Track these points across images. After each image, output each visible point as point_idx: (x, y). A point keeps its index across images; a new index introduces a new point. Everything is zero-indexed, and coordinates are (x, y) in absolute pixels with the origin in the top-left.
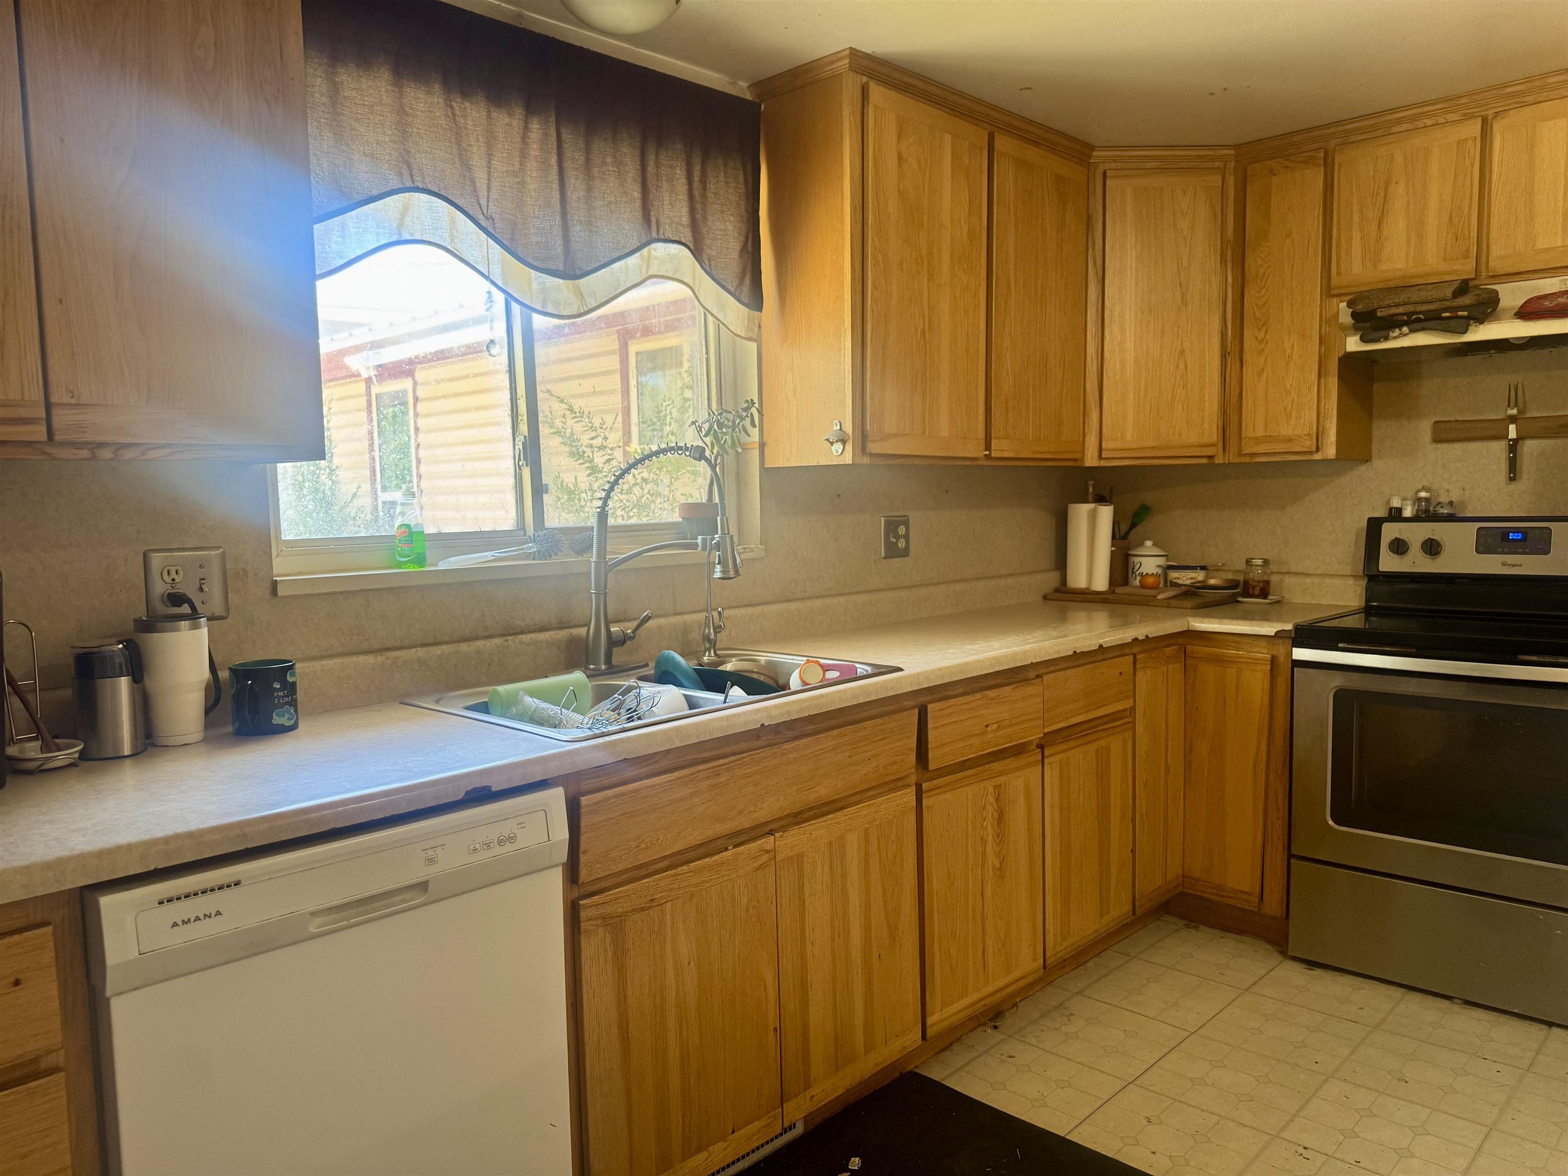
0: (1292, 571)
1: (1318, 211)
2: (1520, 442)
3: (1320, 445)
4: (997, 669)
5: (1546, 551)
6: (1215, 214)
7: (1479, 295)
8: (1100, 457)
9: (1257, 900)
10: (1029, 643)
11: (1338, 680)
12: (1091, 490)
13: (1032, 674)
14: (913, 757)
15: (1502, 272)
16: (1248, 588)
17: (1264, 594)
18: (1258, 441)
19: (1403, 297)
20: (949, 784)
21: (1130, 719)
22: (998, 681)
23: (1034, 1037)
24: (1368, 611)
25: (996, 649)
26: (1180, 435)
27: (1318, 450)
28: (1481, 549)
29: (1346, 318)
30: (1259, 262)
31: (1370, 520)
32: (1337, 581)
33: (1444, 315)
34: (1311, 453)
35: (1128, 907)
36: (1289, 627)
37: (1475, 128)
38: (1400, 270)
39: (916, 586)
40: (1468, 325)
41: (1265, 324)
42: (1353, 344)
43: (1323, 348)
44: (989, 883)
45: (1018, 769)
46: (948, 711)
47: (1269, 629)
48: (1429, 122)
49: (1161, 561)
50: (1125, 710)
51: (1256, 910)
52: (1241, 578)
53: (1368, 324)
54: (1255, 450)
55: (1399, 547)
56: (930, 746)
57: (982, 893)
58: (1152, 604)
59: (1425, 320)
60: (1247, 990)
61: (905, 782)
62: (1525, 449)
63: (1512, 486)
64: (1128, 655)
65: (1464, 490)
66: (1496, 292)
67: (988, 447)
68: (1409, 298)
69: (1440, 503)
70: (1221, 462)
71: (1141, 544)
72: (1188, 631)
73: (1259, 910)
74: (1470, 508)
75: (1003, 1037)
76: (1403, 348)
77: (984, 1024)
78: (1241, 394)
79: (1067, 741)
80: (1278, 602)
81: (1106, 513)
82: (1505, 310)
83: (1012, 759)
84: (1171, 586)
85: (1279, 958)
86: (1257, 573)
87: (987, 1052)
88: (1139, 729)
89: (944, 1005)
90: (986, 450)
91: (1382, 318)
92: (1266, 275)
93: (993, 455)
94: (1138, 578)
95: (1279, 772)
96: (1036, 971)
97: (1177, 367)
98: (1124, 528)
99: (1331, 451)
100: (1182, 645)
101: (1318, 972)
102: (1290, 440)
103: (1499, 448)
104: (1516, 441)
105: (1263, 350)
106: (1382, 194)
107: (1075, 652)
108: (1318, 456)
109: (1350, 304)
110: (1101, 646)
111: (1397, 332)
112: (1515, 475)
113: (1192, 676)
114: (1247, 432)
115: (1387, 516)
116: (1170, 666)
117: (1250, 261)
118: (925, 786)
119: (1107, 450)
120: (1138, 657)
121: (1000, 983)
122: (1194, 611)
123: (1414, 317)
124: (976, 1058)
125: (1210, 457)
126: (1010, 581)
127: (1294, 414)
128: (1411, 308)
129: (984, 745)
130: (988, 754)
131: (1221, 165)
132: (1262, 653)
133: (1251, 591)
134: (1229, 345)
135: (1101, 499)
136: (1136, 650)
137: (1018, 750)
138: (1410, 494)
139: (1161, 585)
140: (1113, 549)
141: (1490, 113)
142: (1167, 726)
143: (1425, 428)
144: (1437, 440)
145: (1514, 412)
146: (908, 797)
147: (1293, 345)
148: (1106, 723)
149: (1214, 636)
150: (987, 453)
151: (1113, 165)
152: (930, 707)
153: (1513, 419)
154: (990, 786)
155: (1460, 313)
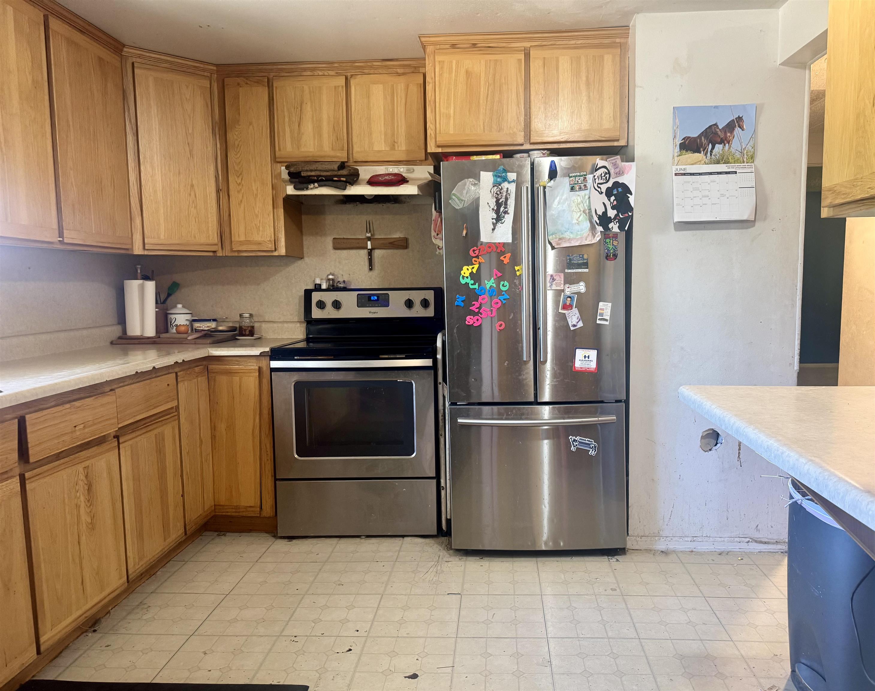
0: (266, 320)
1: (266, 112)
2: (373, 251)
3: (276, 247)
4: (81, 386)
5: (387, 305)
6: (207, 105)
7: (350, 170)
8: (144, 248)
9: (259, 509)
10: (103, 368)
11: (296, 377)
12: (139, 272)
13: (107, 389)
14: (15, 455)
15: (360, 160)
16: (242, 331)
17: (252, 334)
18: (241, 243)
19: (313, 167)
20: (48, 470)
21: (176, 413)
22: (82, 395)
23: (123, 628)
24: (308, 340)
25: (78, 374)
26: (195, 237)
27: (275, 250)
28: (360, 305)
29: (285, 175)
30: (235, 137)
31: (306, 291)
32: (291, 325)
33: (334, 179)
34: (272, 251)
35: (182, 531)
36: (267, 349)
37: (341, 81)
38: (311, 152)
39: (9, 337)
40: (346, 186)
41: (241, 174)
42: (290, 190)
43: (274, 192)
44: (84, 535)
45: (101, 453)
46: (42, 419)
47: (256, 351)
48: (320, 73)
49: (189, 317)
50: (172, 408)
51: (258, 515)
52: (238, 326)
53: (297, 180)
54: (240, 248)
55: (321, 305)
56: (30, 445)
57: (79, 543)
58: (184, 343)
59: (326, 180)
60: (256, 562)
61: (10, 474)
62: (375, 254)
63: (371, 273)
64: (172, 373)
65: (349, 275)
66: (358, 170)
67: (61, 234)
68: (317, 168)
69: (339, 282)
70: (221, 255)
71: (175, 307)
72: (209, 356)
73: (260, 515)
74: (353, 284)
75: (101, 635)
76: (316, 195)
77: (86, 631)
78: (230, 215)
79: (135, 431)
80: (259, 338)
81: (150, 286)
82: (363, 180)
83: (96, 447)
84: (195, 332)
85: (274, 539)
86: (247, 322)
87: (88, 649)
88: (182, 420)
89: (53, 626)
90: (60, 237)
91: (304, 177)
92: (240, 145)
93: (66, 241)
94: (175, 328)
95: (267, 433)
96: (123, 585)
97: (190, 195)
98: (163, 297)
99: (282, 251)
100: (205, 365)
101: (295, 541)
102: (260, 244)
103: (363, 253)
104: (371, 250)
105: (241, 189)
106: (299, 109)
107: (137, 372)
108: (276, 254)
109: (287, 167)
110: (154, 368)
111: (312, 186)
112: (372, 267)
113: (213, 384)
114: (235, 238)
115: (314, 288)
116: (199, 379)
117: (230, 136)
118: (27, 475)
119: (148, 244)
120: (179, 374)
121: (96, 600)
122: (212, 345)
123: (320, 178)
124: (81, 655)
125: (214, 252)
126: (85, 332)
127: (261, 229)
128: (318, 173)
129: (74, 440)
130: (77, 446)
131: (209, 74)
132: (253, 366)
133: (244, 333)
134: (220, 185)
135: (146, 278)
136: (177, 370)
137: (100, 441)
138: (325, 277)
139: (189, 332)
140: (157, 310)
141: (349, 74)
142: (199, 415)
143: (329, 242)
144: (335, 248)
145: (369, 235)
146: (15, 484)
147: (258, 188)
148: (160, 418)
149: (223, 358)
150: (61, 239)
151: (139, 60)
152: (28, 417)
153: (369, 239)
154: (80, 468)
155: (342, 179)
